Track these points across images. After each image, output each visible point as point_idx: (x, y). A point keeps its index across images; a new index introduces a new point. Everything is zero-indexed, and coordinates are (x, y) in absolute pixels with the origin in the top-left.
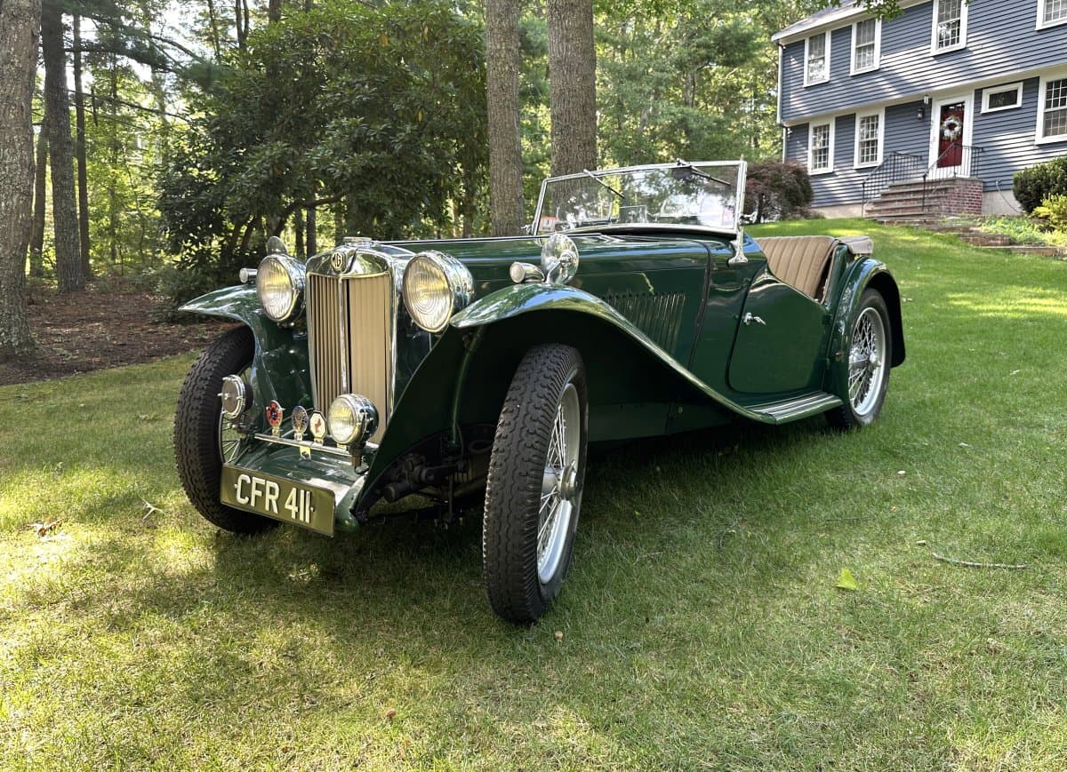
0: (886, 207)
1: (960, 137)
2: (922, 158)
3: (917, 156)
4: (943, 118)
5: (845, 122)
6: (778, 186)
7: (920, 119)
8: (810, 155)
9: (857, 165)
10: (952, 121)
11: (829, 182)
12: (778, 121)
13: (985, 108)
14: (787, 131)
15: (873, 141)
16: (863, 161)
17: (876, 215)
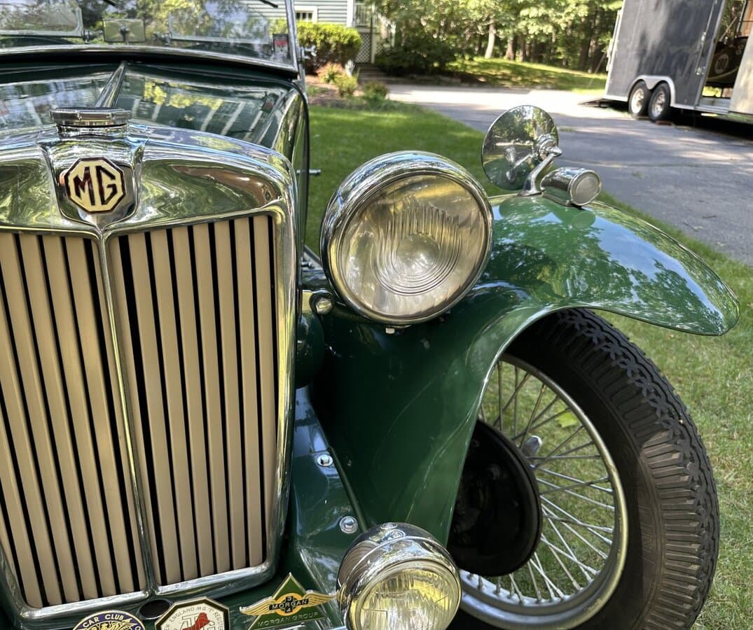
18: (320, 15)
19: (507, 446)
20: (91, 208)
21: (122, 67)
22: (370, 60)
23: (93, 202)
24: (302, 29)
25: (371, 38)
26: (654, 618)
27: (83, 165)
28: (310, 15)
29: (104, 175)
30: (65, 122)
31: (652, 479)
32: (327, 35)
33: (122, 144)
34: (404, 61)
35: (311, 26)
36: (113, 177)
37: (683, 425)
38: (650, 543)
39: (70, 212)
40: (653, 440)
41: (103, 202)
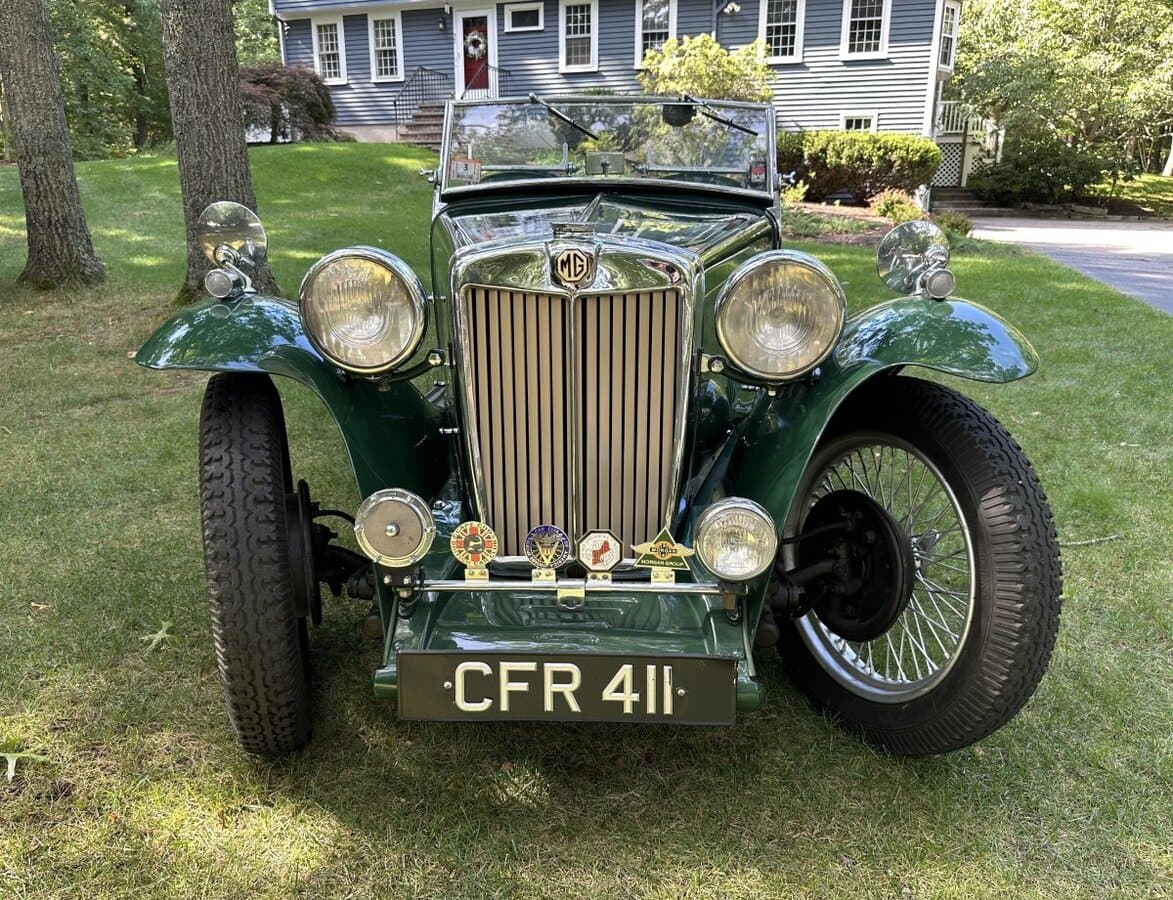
0: (421, 132)
1: (485, 56)
2: (448, 78)
3: (441, 74)
4: (466, 33)
5: (355, 23)
6: (296, 97)
7: (441, 30)
8: (317, 59)
9: (375, 79)
10: (476, 37)
11: (345, 96)
12: (271, 11)
13: (508, 28)
14: (283, 26)
15: (391, 51)
16: (381, 74)
17: (412, 140)
18: (881, 122)
19: (890, 524)
20: (568, 279)
21: (598, 198)
22: (960, 182)
23: (570, 275)
24: (853, 142)
25: (963, 151)
26: (989, 657)
27: (567, 253)
28: (868, 123)
29: (577, 259)
30: (558, 229)
31: (988, 528)
32: (889, 150)
33: (590, 242)
34: (1014, 183)
35: (867, 138)
36: (582, 261)
37: (1021, 485)
38: (986, 587)
39: (556, 280)
40: (991, 494)
41: (576, 275)
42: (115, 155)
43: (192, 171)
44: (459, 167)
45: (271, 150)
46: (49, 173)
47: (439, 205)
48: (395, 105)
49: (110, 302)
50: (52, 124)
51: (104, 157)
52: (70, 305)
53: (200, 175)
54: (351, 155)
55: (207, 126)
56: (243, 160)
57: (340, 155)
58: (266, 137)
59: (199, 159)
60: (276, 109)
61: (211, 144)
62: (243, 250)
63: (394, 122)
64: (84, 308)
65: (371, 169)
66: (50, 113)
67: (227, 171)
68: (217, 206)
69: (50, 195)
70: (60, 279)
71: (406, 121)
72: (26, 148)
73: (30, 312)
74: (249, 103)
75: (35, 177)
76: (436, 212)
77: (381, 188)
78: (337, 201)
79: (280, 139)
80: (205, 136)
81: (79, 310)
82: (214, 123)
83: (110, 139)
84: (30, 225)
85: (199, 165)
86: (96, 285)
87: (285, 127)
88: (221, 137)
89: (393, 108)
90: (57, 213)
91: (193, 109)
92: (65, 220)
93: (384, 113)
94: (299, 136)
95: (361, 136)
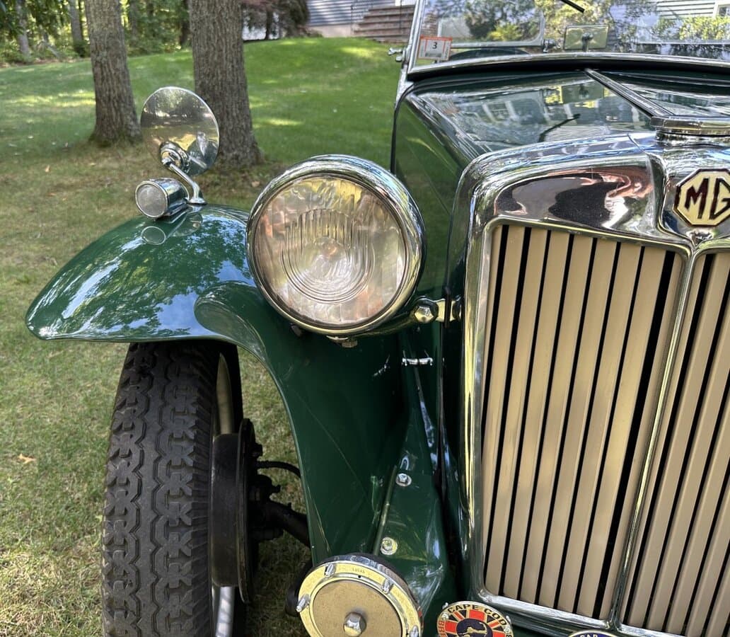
0: (369, 28)
6: (283, 5)
17: (362, 35)
20: (695, 222)
23: (700, 216)
29: (722, 188)
42: (167, 51)
43: (202, 59)
44: (429, 46)
45: (264, 45)
46: (110, 63)
47: (404, 85)
48: (352, 9)
49: (144, 158)
50: (113, 26)
51: (160, 52)
52: (118, 159)
53: (207, 62)
54: (318, 47)
55: (214, 23)
56: (239, 49)
57: (312, 47)
58: (262, 35)
59: (207, 49)
60: (270, 15)
61: (216, 36)
62: (194, 146)
63: (350, 22)
64: (127, 162)
65: (332, 57)
66: (112, 18)
67: (226, 58)
68: (167, 91)
69: (110, 79)
70: (115, 140)
71: (359, 21)
72: (96, 44)
73: (93, 164)
74: (252, 11)
75: (101, 66)
76: (401, 91)
77: (338, 71)
78: (306, 81)
79: (271, 37)
80: (212, 31)
81: (123, 164)
82: (219, 21)
83: (165, 40)
84: (97, 100)
85: (207, 54)
86: (138, 144)
87: (275, 28)
88: (224, 31)
89: (350, 12)
90: (114, 92)
91: (205, 10)
92: (120, 97)
93: (343, 15)
94: (284, 34)
95: (326, 33)
